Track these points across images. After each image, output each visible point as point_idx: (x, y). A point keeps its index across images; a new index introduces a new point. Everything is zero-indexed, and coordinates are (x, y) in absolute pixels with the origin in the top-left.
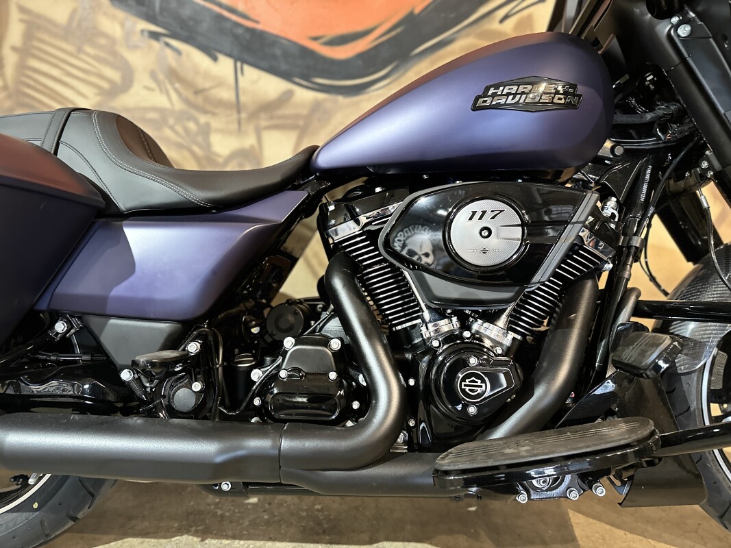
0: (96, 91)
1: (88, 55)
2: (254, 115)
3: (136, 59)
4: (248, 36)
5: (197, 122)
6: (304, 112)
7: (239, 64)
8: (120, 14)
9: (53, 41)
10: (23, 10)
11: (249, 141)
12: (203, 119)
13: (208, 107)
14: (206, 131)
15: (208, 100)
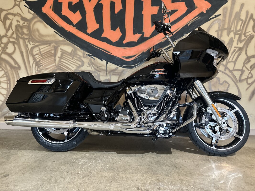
0: (76, 66)
1: (75, 59)
2: (110, 72)
3: (85, 60)
4: (109, 56)
5: (97, 73)
6: (120, 72)
7: (107, 62)
8: (82, 51)
9: (67, 56)
10: (61, 49)
11: (108, 77)
12: (99, 73)
13: (100, 70)
14: (99, 75)
15: (100, 69)
